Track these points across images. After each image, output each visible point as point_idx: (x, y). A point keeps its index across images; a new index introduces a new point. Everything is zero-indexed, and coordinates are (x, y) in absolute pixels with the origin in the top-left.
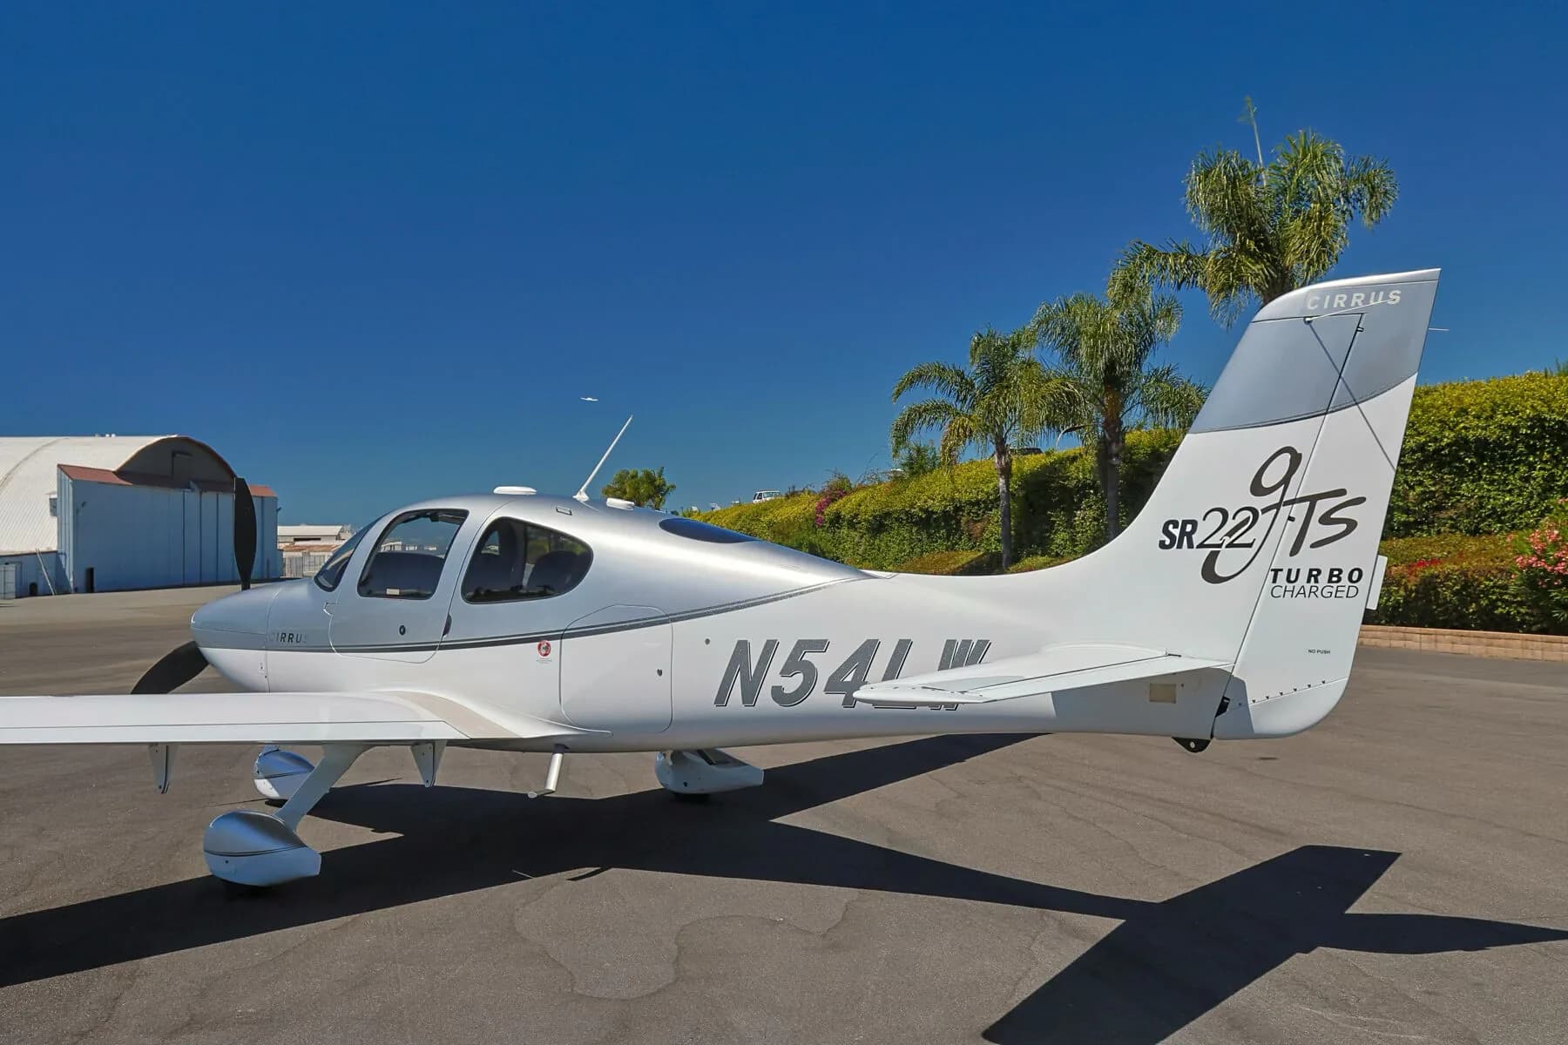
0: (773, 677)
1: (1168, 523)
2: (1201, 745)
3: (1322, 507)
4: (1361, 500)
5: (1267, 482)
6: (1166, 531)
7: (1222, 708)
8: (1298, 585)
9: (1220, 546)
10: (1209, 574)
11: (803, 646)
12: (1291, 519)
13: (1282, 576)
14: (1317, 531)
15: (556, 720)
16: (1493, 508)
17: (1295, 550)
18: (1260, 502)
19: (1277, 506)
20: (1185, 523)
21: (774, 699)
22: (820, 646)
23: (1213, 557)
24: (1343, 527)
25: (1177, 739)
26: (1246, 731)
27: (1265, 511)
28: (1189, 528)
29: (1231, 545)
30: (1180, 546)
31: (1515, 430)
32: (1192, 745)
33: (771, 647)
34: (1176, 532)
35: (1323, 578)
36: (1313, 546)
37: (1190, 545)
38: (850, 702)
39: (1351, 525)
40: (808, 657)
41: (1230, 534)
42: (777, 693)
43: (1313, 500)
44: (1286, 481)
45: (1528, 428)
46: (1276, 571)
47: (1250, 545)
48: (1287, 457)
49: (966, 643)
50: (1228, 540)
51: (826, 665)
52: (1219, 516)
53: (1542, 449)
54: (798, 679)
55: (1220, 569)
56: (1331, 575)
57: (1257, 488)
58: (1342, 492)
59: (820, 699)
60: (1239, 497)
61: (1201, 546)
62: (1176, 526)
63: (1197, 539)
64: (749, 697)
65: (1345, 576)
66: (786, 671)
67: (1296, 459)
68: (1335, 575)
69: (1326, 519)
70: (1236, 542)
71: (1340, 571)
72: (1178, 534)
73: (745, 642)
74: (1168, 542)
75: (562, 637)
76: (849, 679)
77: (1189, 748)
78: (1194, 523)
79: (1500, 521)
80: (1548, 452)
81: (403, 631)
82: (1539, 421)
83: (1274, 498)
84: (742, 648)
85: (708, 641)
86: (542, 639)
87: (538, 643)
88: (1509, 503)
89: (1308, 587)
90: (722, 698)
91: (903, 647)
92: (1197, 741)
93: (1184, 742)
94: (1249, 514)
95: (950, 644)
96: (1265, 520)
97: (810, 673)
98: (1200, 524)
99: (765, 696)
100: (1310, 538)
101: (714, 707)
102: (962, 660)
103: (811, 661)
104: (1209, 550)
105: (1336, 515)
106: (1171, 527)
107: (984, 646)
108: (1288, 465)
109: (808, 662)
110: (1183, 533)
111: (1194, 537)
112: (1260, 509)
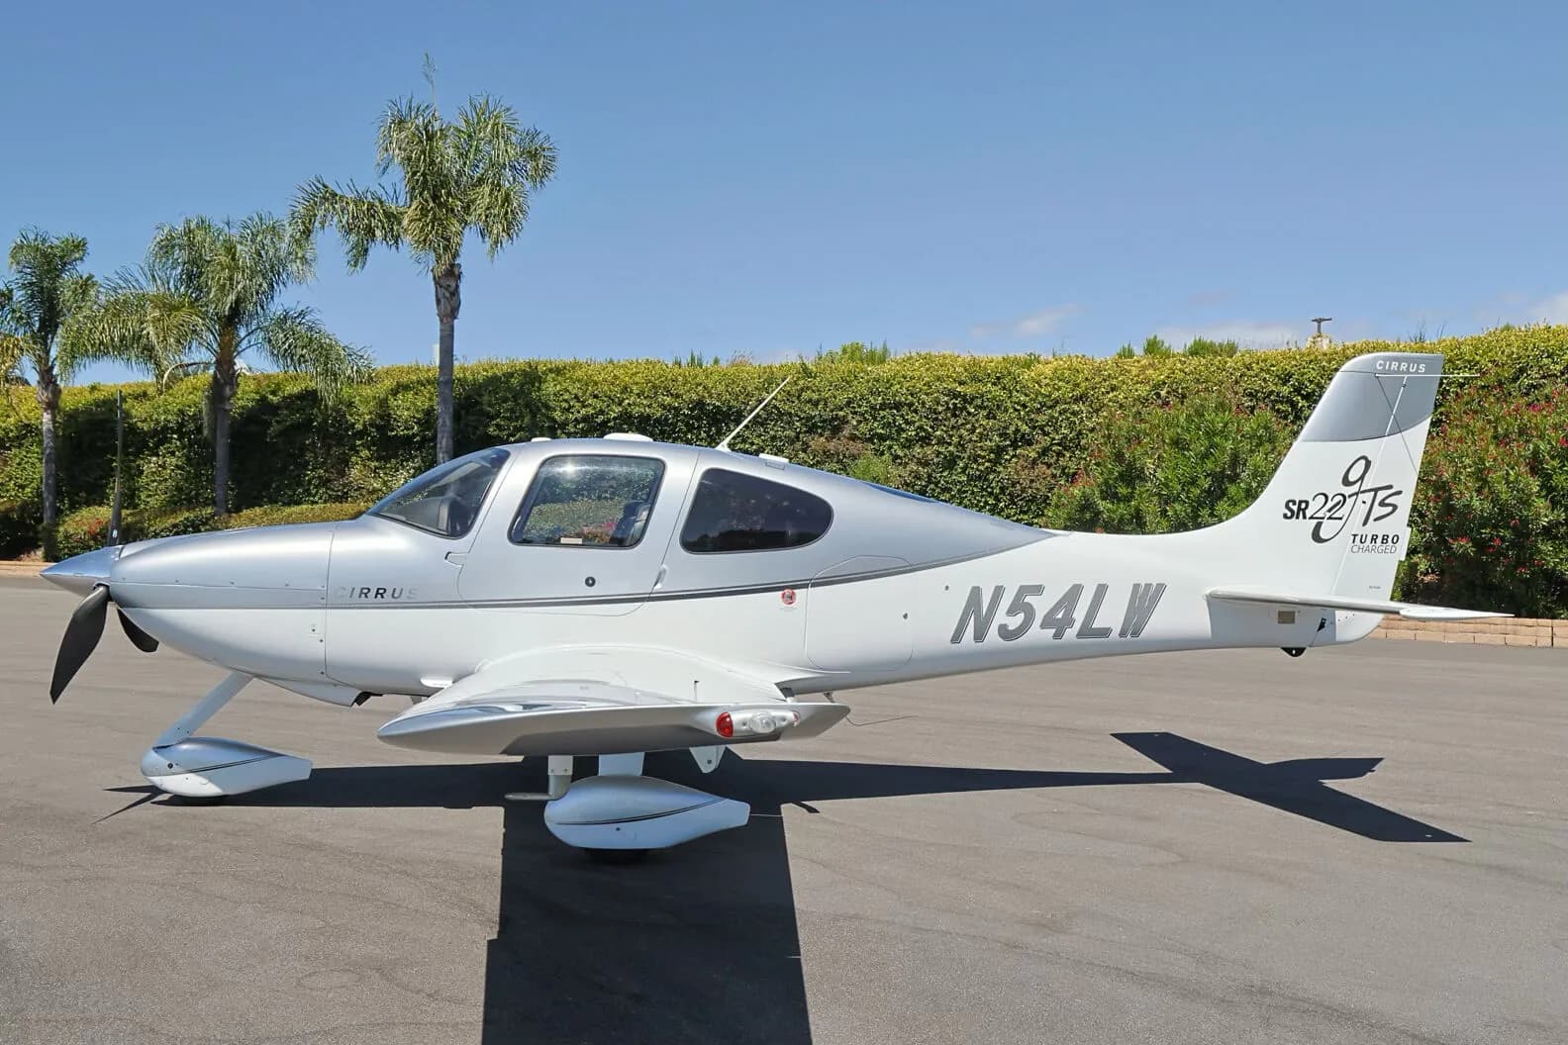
0: (1001, 617)
1: (1289, 501)
2: (1300, 651)
3: (1381, 495)
4: (1399, 493)
5: (1352, 478)
6: (1287, 506)
7: (1322, 626)
8: (1366, 545)
9: (1323, 518)
10: (1316, 536)
11: (1024, 590)
12: (1364, 502)
13: (1358, 538)
14: (1378, 511)
15: (798, 666)
17: (1365, 524)
18: (1348, 491)
19: (1357, 494)
20: (1301, 502)
21: (1000, 636)
22: (1038, 590)
23: (1318, 526)
24: (1390, 509)
25: (1285, 649)
26: (1332, 642)
27: (1350, 496)
28: (1303, 505)
29: (1330, 518)
30: (1297, 518)
32: (1294, 652)
33: (999, 591)
34: (1295, 508)
35: (1379, 540)
36: (1375, 520)
37: (1304, 517)
38: (1058, 635)
39: (1395, 507)
40: (1028, 599)
41: (1329, 511)
42: (1002, 629)
43: (1376, 490)
44: (1362, 478)
46: (1355, 536)
47: (1341, 519)
48: (1363, 462)
49: (1148, 586)
50: (1328, 515)
51: (1041, 605)
52: (1323, 498)
54: (1020, 618)
55: (1323, 535)
56: (1383, 539)
57: (1346, 482)
58: (1390, 487)
59: (1038, 634)
60: (1335, 487)
61: (1312, 518)
62: (1294, 504)
63: (1309, 513)
65: (1390, 540)
66: (1011, 612)
67: (1368, 464)
68: (1385, 539)
69: (1382, 504)
70: (1334, 516)
71: (1388, 536)
72: (1296, 510)
73: (978, 587)
74: (1289, 514)
75: (806, 586)
76: (1060, 616)
77: (1293, 655)
78: (1307, 503)
81: (590, 582)
82: (699, 404)
83: (1355, 488)
84: (976, 592)
85: (947, 588)
86: (788, 588)
87: (781, 593)
89: (1371, 545)
90: (957, 638)
91: (1101, 590)
92: (1295, 649)
93: (1288, 650)
94: (1341, 498)
95: (1136, 587)
96: (1350, 501)
97: (1030, 613)
98: (1311, 503)
99: (993, 634)
101: (949, 644)
102: (1145, 599)
103: (1031, 602)
104: (1317, 521)
105: (1387, 501)
106: (1291, 504)
107: (1161, 588)
108: (1363, 467)
109: (1028, 604)
110: (1299, 509)
111: (1307, 511)
112: (1347, 495)
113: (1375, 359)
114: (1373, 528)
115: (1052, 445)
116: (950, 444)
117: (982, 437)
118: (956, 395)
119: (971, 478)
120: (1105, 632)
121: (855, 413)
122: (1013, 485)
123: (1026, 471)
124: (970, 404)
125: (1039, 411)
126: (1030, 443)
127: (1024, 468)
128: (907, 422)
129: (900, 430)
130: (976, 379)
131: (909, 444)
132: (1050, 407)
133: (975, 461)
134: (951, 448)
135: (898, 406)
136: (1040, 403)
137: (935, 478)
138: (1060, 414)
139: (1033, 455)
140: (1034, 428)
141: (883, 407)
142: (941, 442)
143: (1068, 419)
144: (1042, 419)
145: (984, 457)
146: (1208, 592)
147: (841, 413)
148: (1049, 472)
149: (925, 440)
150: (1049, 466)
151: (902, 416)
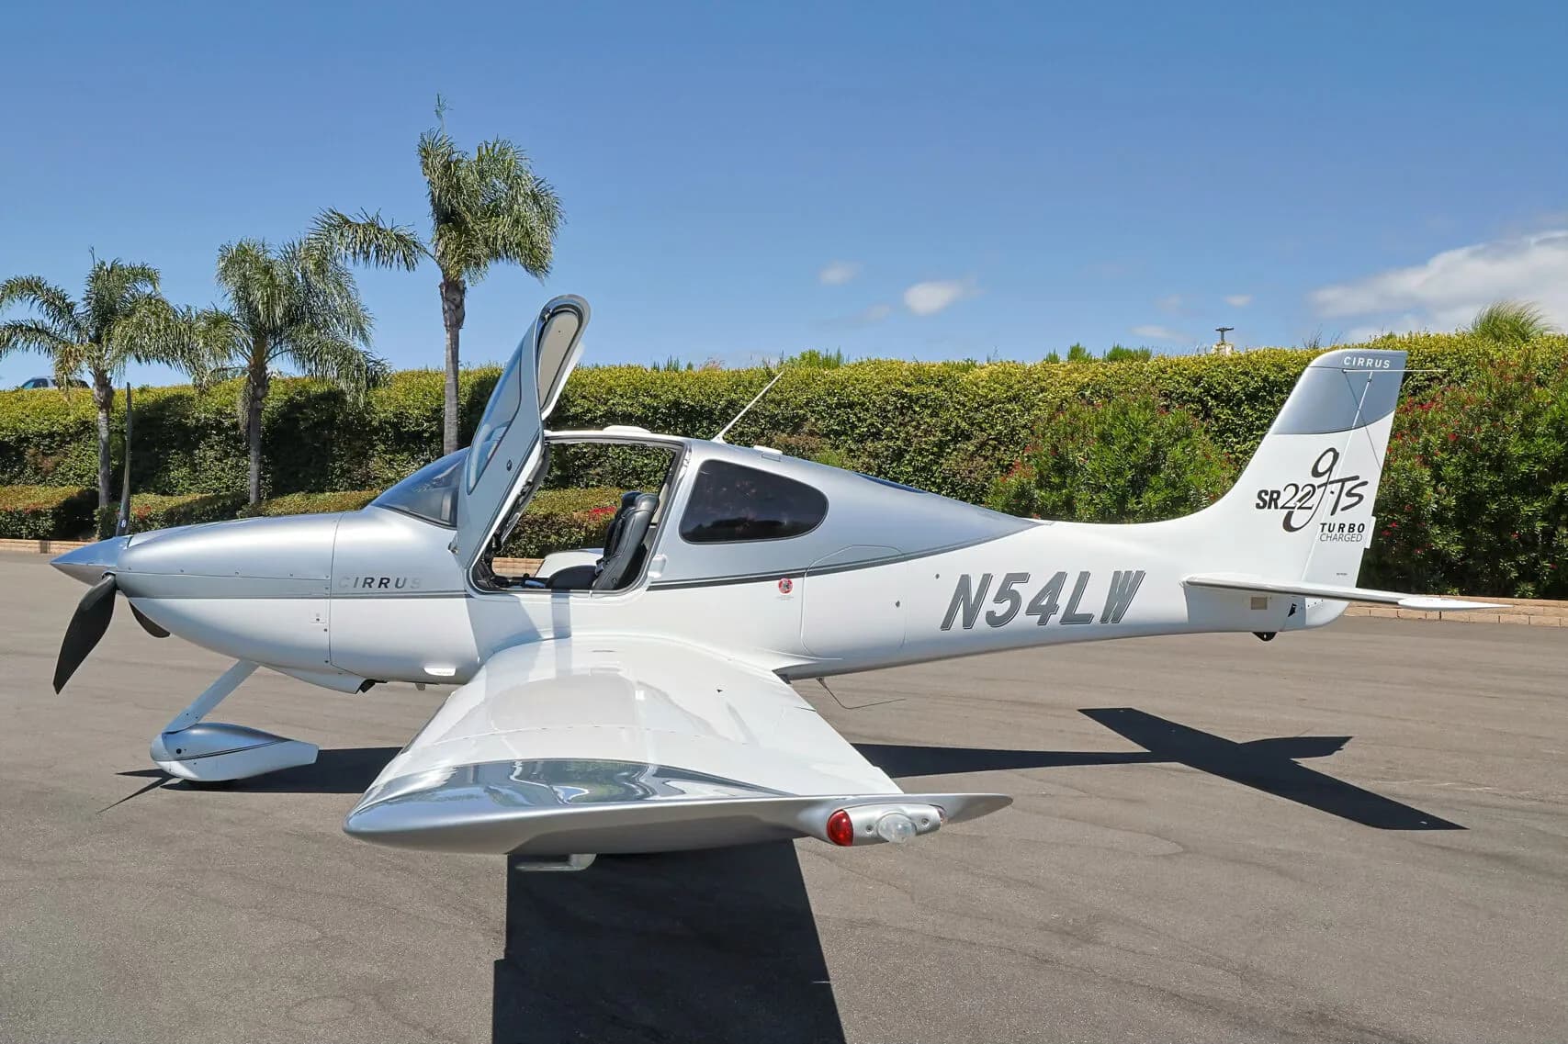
0: (988, 604)
1: (1261, 492)
2: (1270, 636)
3: (1348, 485)
4: (1365, 483)
5: (1321, 469)
6: (1260, 497)
7: (1292, 612)
8: (1333, 533)
9: (1294, 508)
10: (1287, 526)
11: (1011, 578)
12: (1332, 493)
13: (1326, 527)
14: (1345, 501)
15: (795, 653)
16: (634, 468)
17: (1333, 513)
18: (1317, 481)
19: (1325, 484)
20: (1273, 492)
21: (989, 624)
22: (1023, 578)
23: (1289, 516)
24: (1357, 499)
25: (1255, 633)
26: (1302, 625)
27: (1319, 487)
28: (1275, 496)
29: (1300, 508)
30: (1269, 507)
31: (656, 409)
32: (1265, 636)
33: (987, 579)
34: (1267, 498)
35: (1346, 529)
36: (1343, 510)
37: (1276, 507)
38: (1043, 622)
39: (1361, 497)
40: (1015, 587)
41: (1300, 501)
42: (990, 615)
43: (1343, 481)
44: (1330, 469)
45: (666, 408)
46: (1324, 524)
47: (1310, 508)
48: (1331, 454)
49: (1128, 573)
50: (1299, 504)
51: (1027, 592)
52: (1293, 488)
53: (676, 424)
54: (1008, 603)
55: (1294, 523)
56: (1350, 528)
57: (1316, 473)
58: (1356, 478)
59: (1023, 619)
60: (1305, 478)
61: (1283, 507)
62: (1267, 494)
63: (1280, 503)
64: (968, 623)
65: (1356, 528)
66: (998, 600)
67: (1336, 456)
68: (1352, 527)
69: (1349, 494)
70: (1304, 506)
71: (1354, 525)
72: (1268, 499)
73: (967, 576)
74: (1261, 504)
75: (801, 575)
76: (1044, 603)
77: (1263, 639)
78: (1278, 493)
79: (638, 479)
80: (680, 428)
82: (676, 404)
83: (1323, 479)
84: (965, 580)
85: (937, 576)
86: (785, 578)
87: (778, 582)
88: (646, 465)
89: (1338, 534)
90: (947, 624)
91: (1084, 577)
92: (1267, 634)
93: (1260, 635)
94: (1310, 488)
95: (1117, 574)
96: (1319, 492)
97: (1016, 599)
98: (1282, 493)
99: (981, 621)
100: (1341, 505)
101: (940, 630)
102: (1125, 586)
103: (1017, 589)
104: (1287, 511)
105: (1353, 492)
106: (1263, 495)
107: (1140, 575)
108: (1332, 459)
109: (1015, 591)
110: (1271, 499)
111: (1278, 501)
112: (1316, 486)
113: (1342, 356)
114: (1340, 517)
115: (988, 439)
116: (898, 439)
117: (926, 432)
118: (904, 396)
119: (916, 469)
120: (1087, 618)
121: (813, 412)
122: (954, 476)
123: (966, 463)
124: (916, 403)
125: (977, 410)
126: (968, 438)
127: (963, 460)
128: (859, 420)
129: (854, 427)
130: (919, 381)
131: (861, 439)
132: (987, 407)
133: (920, 454)
134: (899, 443)
135: (851, 405)
136: (978, 403)
137: (885, 469)
138: (996, 411)
139: (971, 448)
140: (972, 424)
141: (839, 406)
142: (890, 437)
143: (1002, 416)
144: (979, 417)
145: (927, 451)
146: (1185, 579)
147: (801, 412)
148: (986, 463)
149: (876, 436)
150: (986, 458)
151: (855, 414)
